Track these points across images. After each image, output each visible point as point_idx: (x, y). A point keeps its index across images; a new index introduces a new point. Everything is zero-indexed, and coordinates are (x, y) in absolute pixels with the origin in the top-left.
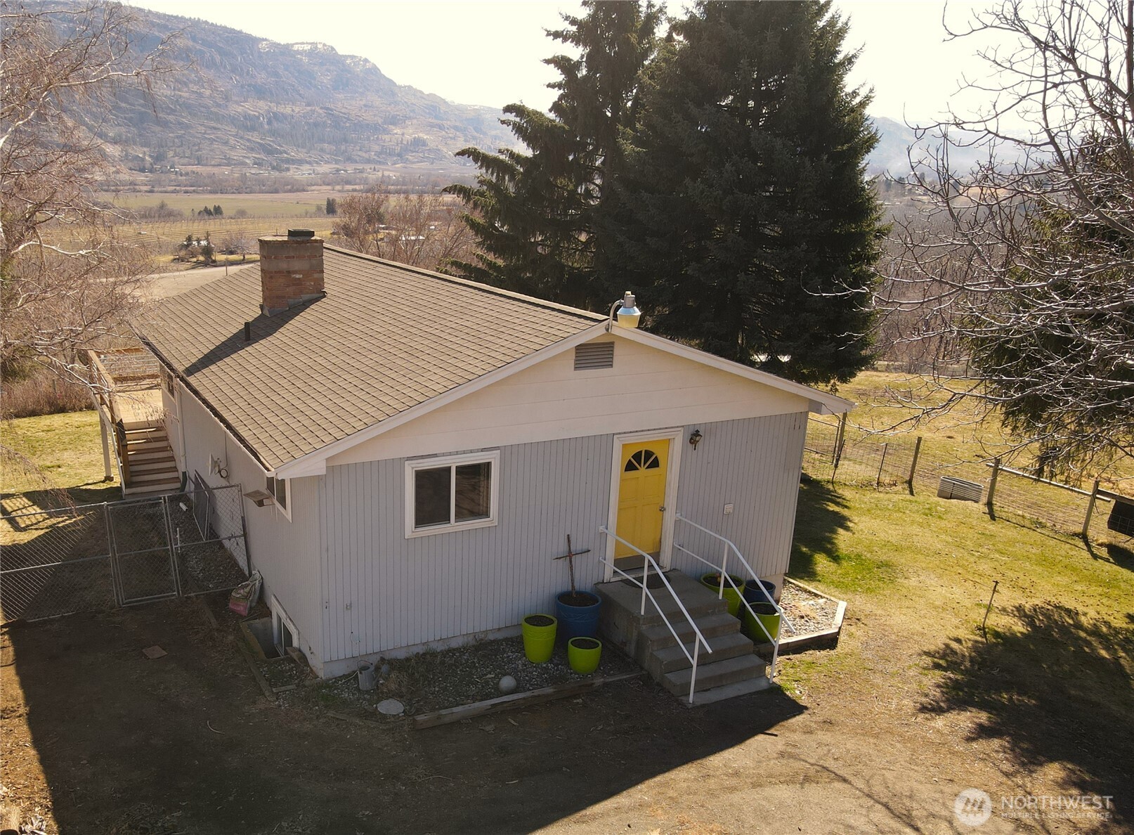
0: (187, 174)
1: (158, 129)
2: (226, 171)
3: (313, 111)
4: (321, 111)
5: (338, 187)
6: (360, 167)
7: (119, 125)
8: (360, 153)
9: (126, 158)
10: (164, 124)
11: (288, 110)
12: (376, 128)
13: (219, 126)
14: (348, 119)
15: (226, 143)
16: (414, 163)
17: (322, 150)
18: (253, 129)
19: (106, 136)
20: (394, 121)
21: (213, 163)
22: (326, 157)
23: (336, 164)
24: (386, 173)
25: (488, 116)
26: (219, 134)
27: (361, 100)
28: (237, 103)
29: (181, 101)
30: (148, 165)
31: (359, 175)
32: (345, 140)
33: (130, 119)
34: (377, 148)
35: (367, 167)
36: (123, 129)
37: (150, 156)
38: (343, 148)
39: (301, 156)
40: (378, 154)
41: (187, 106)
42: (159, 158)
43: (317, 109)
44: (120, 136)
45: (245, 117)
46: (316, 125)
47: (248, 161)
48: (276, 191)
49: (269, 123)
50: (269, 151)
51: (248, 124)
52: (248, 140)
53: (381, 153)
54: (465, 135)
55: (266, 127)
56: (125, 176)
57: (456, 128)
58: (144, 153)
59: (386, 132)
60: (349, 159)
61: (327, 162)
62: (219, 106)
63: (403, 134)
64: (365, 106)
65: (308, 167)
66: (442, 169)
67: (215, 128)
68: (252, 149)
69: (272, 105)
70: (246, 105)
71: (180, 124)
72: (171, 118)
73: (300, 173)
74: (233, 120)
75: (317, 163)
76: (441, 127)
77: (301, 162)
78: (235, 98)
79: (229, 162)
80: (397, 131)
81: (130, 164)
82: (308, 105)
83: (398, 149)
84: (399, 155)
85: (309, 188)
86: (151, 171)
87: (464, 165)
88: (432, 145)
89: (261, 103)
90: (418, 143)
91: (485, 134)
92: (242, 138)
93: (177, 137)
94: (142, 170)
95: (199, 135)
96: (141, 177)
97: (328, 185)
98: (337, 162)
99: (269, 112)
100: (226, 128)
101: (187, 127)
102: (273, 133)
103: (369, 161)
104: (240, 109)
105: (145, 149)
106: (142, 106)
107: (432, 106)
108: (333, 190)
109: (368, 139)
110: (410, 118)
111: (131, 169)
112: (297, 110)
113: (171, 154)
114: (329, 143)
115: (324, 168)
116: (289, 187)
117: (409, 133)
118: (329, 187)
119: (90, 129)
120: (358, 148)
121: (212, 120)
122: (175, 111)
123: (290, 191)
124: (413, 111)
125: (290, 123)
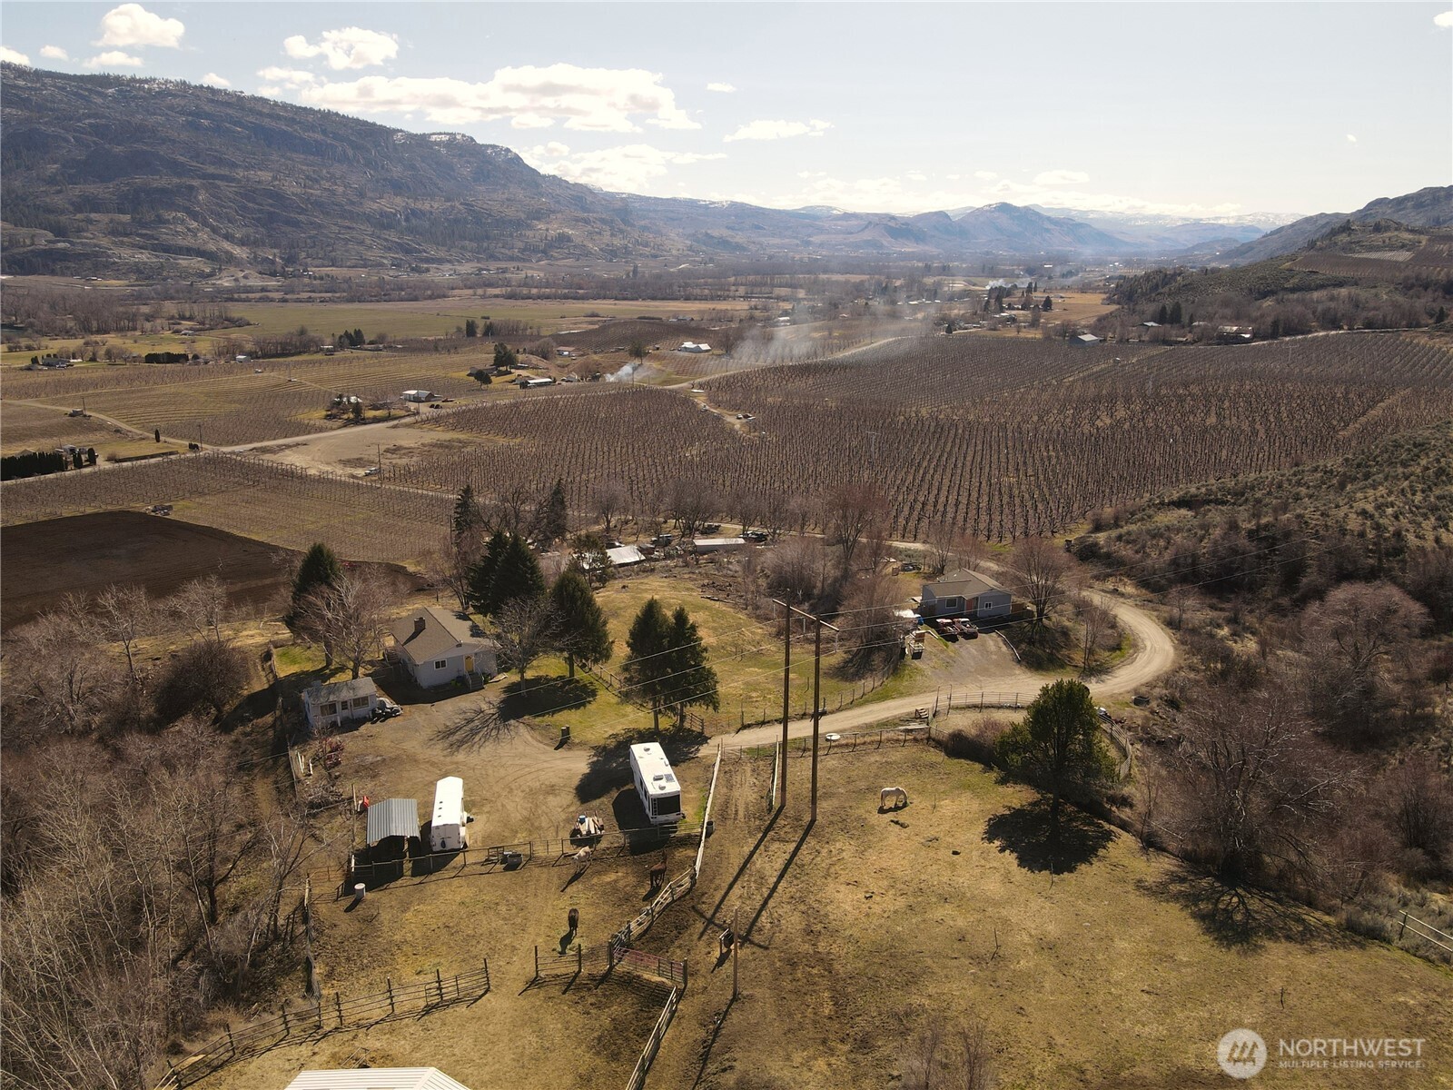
0: (321, 278)
1: (288, 229)
2: (363, 273)
3: (453, 207)
4: (461, 207)
5: (480, 291)
6: (503, 265)
7: (246, 226)
8: (503, 250)
9: (255, 261)
10: (296, 224)
11: (427, 207)
12: (519, 224)
13: (355, 225)
14: (490, 215)
15: (362, 243)
16: (557, 259)
17: (463, 248)
18: (388, 227)
19: (233, 237)
20: (538, 215)
21: (348, 264)
22: (468, 255)
23: (478, 262)
24: (530, 273)
25: (637, 205)
26: (354, 233)
27: (503, 193)
28: (372, 199)
29: (313, 199)
30: (279, 269)
31: (500, 276)
32: (488, 238)
33: (258, 220)
34: (521, 245)
35: (510, 265)
36: (251, 230)
37: (281, 258)
38: (485, 245)
39: (442, 254)
40: (523, 251)
41: (318, 205)
42: (290, 260)
43: (457, 204)
44: (248, 236)
45: (381, 215)
46: (456, 221)
47: (385, 261)
48: (416, 299)
49: (407, 220)
50: (408, 251)
51: (384, 222)
52: (386, 240)
53: (524, 250)
54: (612, 229)
55: (404, 223)
56: (256, 281)
57: (603, 221)
58: (275, 256)
59: (529, 227)
60: (492, 257)
61: (469, 261)
62: (353, 203)
63: (547, 230)
64: (508, 200)
65: (449, 266)
66: (587, 266)
67: (350, 228)
68: (390, 249)
69: (409, 201)
70: (383, 202)
71: (311, 224)
72: (302, 218)
73: (442, 275)
74: (368, 218)
75: (458, 261)
76: (586, 221)
77: (440, 261)
78: (371, 195)
79: (365, 264)
80: (541, 226)
81: (260, 267)
82: (448, 200)
83: (542, 246)
84: (544, 252)
85: (450, 293)
86: (282, 275)
87: (611, 261)
88: (578, 241)
89: (398, 200)
90: (563, 239)
91: (633, 226)
92: (379, 237)
93: (310, 237)
94: (273, 274)
95: (333, 236)
96: (272, 283)
97: (470, 288)
98: (479, 260)
99: (406, 208)
100: (362, 227)
101: (320, 226)
102: (411, 230)
103: (512, 259)
104: (375, 206)
105: (276, 251)
106: (271, 206)
107: (578, 197)
108: (475, 295)
109: (511, 235)
110: (554, 212)
111: (260, 273)
112: (436, 206)
113: (303, 255)
114: (471, 240)
115: (467, 268)
116: (429, 292)
117: (554, 229)
118: (471, 291)
119: (214, 230)
120: (500, 245)
121: (345, 218)
122: (306, 210)
123: (430, 298)
124: (558, 202)
125: (429, 219)
